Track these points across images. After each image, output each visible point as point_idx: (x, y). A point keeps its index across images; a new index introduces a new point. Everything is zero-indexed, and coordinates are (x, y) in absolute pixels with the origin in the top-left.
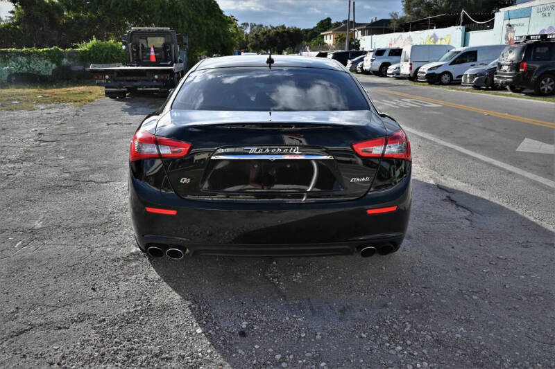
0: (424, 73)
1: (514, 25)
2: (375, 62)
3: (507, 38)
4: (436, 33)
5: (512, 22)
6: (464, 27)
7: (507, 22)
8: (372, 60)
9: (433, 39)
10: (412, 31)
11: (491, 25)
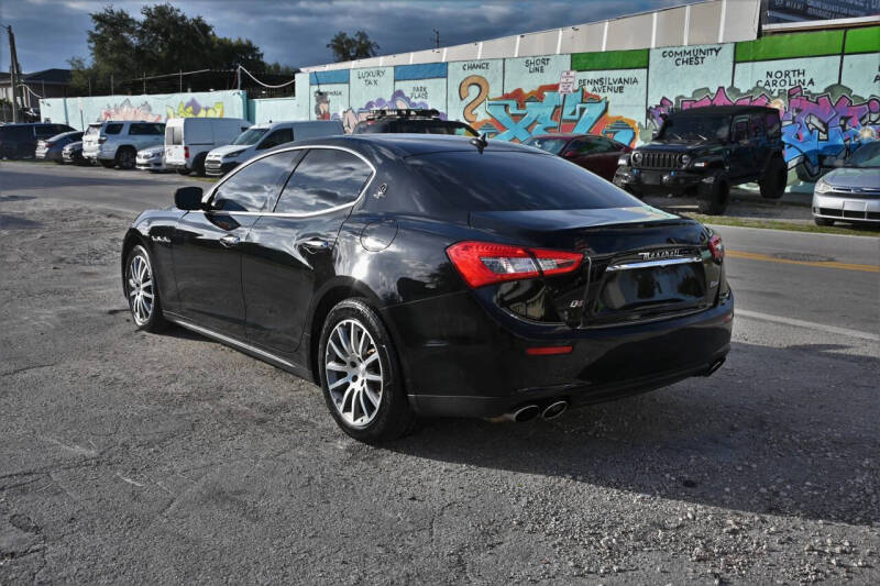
0: (218, 162)
1: (326, 94)
2: (106, 144)
3: (318, 111)
4: (197, 99)
5: (323, 88)
6: (245, 92)
7: (315, 88)
8: (101, 142)
9: (191, 108)
10: (149, 93)
11: (289, 91)
